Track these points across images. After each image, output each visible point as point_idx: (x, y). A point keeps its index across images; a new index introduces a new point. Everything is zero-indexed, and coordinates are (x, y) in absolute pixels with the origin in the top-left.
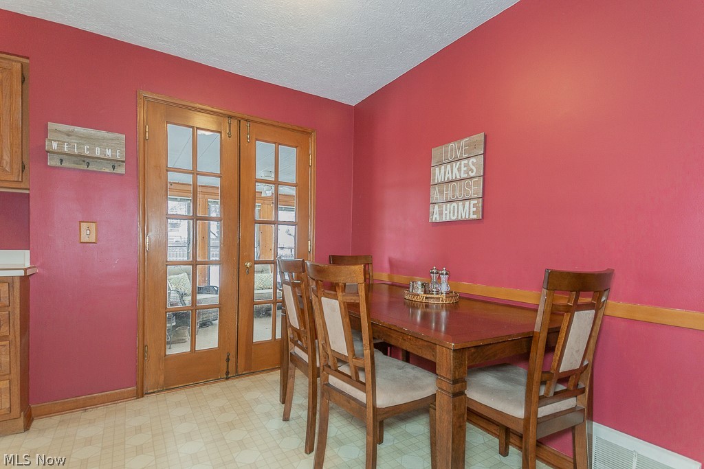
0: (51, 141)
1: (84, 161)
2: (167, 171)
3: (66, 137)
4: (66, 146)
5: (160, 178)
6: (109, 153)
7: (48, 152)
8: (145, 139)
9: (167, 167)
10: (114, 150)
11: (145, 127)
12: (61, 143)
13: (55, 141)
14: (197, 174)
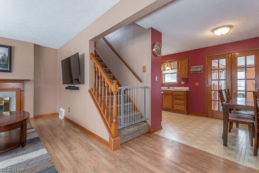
0: (191, 69)
1: (196, 72)
2: (212, 70)
4: (193, 70)
6: (199, 70)
8: (207, 65)
11: (207, 63)
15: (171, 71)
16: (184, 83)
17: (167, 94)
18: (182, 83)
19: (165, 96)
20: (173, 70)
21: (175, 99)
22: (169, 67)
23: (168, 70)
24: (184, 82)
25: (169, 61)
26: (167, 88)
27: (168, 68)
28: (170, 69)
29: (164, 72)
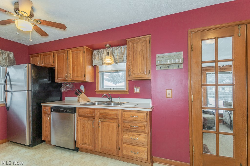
0: (157, 61)
1: (168, 66)
2: (202, 63)
3: (162, 58)
4: (162, 62)
5: (198, 67)
6: (177, 61)
7: (156, 65)
8: (191, 51)
9: (201, 61)
10: (179, 59)
11: (191, 45)
12: (160, 61)
13: (158, 61)
14: (218, 62)
15: (114, 67)
16: (138, 91)
18: (136, 91)
20: (119, 63)
22: (109, 57)
23: (109, 64)
24: (138, 89)
27: (108, 60)
28: (113, 63)
29: (101, 68)
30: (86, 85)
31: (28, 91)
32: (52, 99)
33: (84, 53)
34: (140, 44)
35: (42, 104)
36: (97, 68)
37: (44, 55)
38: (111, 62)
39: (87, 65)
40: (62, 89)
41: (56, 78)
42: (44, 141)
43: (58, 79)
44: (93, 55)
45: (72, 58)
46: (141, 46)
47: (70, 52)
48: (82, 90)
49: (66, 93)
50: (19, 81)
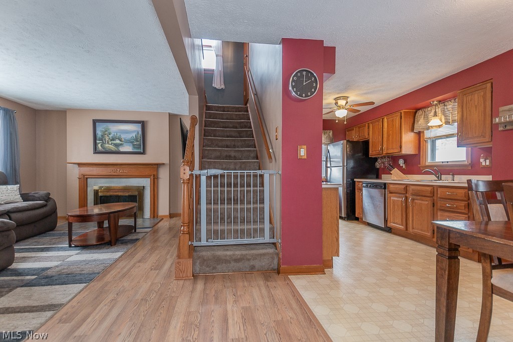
0: (495, 118)
4: (502, 119)
12: (500, 118)
17: (419, 196)
18: (484, 164)
19: (413, 200)
20: (451, 125)
21: (441, 210)
23: (440, 126)
25: (440, 102)
26: (433, 177)
27: (436, 122)
28: (444, 124)
29: (428, 134)
30: (406, 158)
31: (344, 166)
32: (370, 176)
33: (401, 119)
34: (476, 95)
35: (355, 180)
36: (422, 135)
37: (359, 128)
38: (441, 123)
39: (404, 134)
40: (378, 165)
41: (370, 152)
42: (357, 219)
43: (372, 153)
44: (416, 117)
45: (388, 126)
46: (479, 98)
47: (385, 120)
48: (401, 165)
49: (383, 169)
50: (336, 157)
